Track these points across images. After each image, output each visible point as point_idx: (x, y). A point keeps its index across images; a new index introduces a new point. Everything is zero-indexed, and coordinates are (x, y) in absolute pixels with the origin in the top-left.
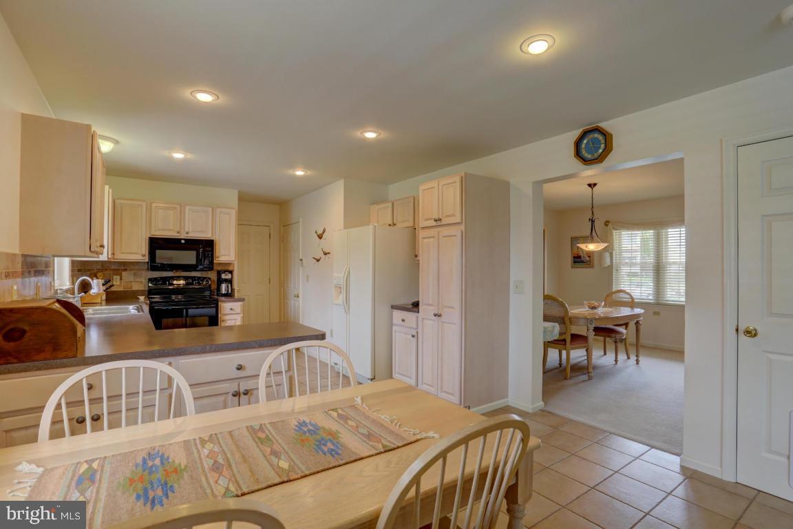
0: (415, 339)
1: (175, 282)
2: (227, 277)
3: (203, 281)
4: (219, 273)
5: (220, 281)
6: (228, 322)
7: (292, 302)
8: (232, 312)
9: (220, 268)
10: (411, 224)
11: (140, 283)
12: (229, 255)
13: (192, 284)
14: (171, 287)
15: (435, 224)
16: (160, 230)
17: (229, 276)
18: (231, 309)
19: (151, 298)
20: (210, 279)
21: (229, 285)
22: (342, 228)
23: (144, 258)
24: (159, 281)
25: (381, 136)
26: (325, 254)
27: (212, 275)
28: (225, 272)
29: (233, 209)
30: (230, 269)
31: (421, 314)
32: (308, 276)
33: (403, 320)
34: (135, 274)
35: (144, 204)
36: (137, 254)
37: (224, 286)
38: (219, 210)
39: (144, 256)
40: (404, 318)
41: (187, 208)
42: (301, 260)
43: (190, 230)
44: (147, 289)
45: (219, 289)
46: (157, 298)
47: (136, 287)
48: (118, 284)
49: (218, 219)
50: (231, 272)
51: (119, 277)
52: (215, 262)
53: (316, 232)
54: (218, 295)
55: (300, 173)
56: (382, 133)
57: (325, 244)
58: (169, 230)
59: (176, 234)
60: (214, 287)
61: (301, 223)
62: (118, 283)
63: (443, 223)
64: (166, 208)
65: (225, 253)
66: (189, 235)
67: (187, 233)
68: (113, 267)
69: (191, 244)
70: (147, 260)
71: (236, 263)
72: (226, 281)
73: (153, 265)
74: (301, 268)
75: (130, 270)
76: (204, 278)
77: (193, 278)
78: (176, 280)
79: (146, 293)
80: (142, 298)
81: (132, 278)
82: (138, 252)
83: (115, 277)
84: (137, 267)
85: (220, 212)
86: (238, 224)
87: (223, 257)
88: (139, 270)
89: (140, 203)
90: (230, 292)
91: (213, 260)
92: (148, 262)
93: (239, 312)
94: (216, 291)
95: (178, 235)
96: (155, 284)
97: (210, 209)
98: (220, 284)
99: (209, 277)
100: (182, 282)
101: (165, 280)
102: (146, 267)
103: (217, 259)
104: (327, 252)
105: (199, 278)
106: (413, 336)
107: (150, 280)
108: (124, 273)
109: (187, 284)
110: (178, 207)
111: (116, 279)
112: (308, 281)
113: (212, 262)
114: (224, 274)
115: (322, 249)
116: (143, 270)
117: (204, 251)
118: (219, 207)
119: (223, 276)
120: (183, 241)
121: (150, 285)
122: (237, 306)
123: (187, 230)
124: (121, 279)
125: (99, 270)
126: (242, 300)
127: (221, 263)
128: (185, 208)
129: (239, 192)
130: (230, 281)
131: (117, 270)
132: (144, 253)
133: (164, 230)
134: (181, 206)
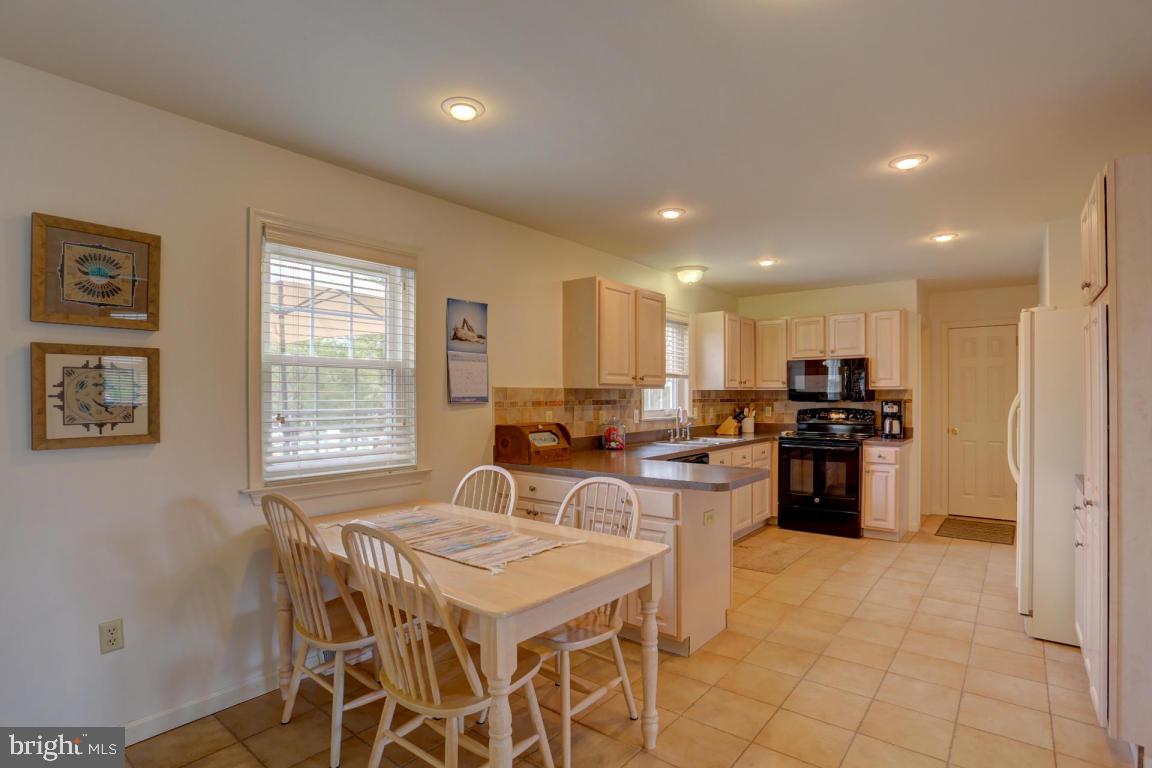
1: (832, 416)
2: (890, 411)
3: (861, 415)
4: (882, 405)
5: (884, 416)
6: (876, 474)
8: (881, 460)
9: (883, 398)
11: (790, 415)
12: (891, 379)
16: (801, 350)
18: (880, 457)
20: (873, 412)
23: (783, 386)
25: (930, 160)
27: (878, 408)
28: (889, 402)
30: (905, 398)
34: (786, 406)
35: (783, 323)
36: (781, 381)
37: (887, 423)
38: (874, 315)
39: (784, 383)
41: (832, 318)
43: (837, 347)
44: (796, 423)
45: (883, 426)
47: (787, 420)
49: (874, 328)
50: (902, 403)
54: (882, 435)
55: (944, 239)
56: (929, 154)
58: (811, 350)
59: (819, 354)
60: (879, 423)
64: (806, 324)
65: (885, 376)
66: (836, 354)
67: (833, 352)
70: (786, 388)
72: (889, 415)
73: (794, 394)
75: (781, 401)
76: (865, 411)
78: (834, 412)
81: (782, 410)
82: (778, 378)
83: (768, 408)
84: (779, 397)
85: (876, 318)
87: (882, 381)
91: (868, 387)
92: (787, 391)
93: (894, 461)
95: (822, 354)
97: (862, 316)
98: (884, 421)
99: (874, 410)
100: (841, 416)
102: (786, 396)
103: (873, 384)
107: (797, 412)
108: (776, 404)
110: (820, 319)
113: (868, 390)
114: (887, 406)
116: (786, 399)
117: (851, 375)
118: (874, 312)
122: (888, 452)
123: (832, 348)
124: (772, 410)
125: (752, 401)
128: (829, 319)
129: (918, 281)
130: (896, 417)
132: (783, 379)
133: (805, 350)
134: (824, 317)
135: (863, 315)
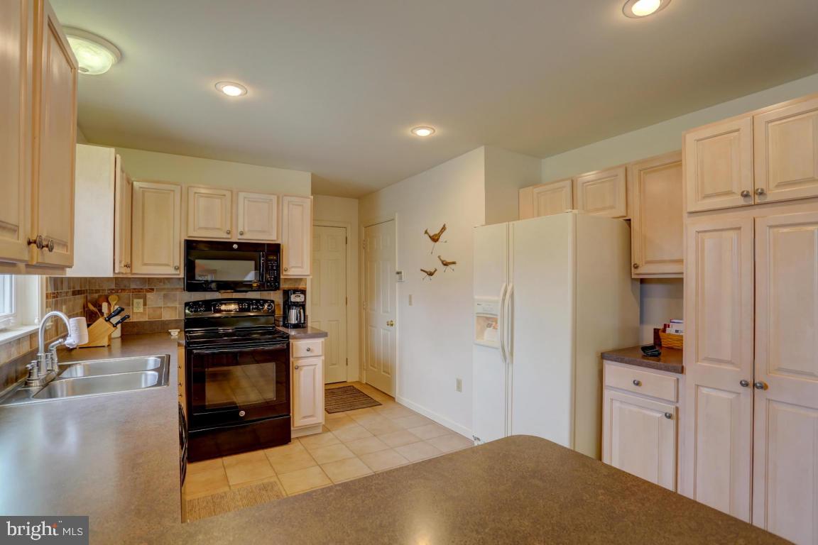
0: (672, 422)
1: (223, 307)
2: (298, 300)
3: (263, 305)
4: (286, 293)
5: (288, 305)
6: (305, 368)
7: (381, 332)
8: (309, 354)
9: (288, 286)
10: (620, 211)
11: (172, 308)
12: (302, 267)
13: (248, 310)
14: (218, 315)
15: (742, 201)
16: (200, 228)
17: (300, 299)
18: (308, 350)
19: (189, 332)
20: (273, 302)
21: (302, 311)
22: (484, 223)
23: (178, 272)
24: (200, 307)
26: (446, 264)
27: (277, 297)
28: (295, 291)
29: (307, 198)
30: (301, 286)
31: (690, 377)
32: (410, 297)
33: (637, 384)
34: (165, 296)
35: (178, 189)
36: (167, 265)
37: (293, 313)
38: (286, 199)
39: (177, 268)
40: (637, 379)
41: (242, 195)
42: (398, 273)
43: (246, 229)
44: (183, 318)
45: (286, 317)
46: (199, 331)
47: (167, 316)
48: (139, 312)
49: (285, 212)
50: (303, 292)
51: (141, 301)
52: (282, 277)
53: (426, 232)
54: (286, 326)
57: (445, 249)
58: (213, 229)
59: (225, 236)
60: (279, 313)
61: (396, 219)
62: (141, 310)
63: (769, 199)
64: (208, 196)
65: (296, 265)
66: (245, 237)
67: (241, 233)
68: (133, 286)
69: (248, 250)
70: (182, 276)
71: (309, 279)
72: (296, 304)
73: (192, 284)
74: (397, 284)
75: (158, 290)
76: (265, 301)
77: (250, 301)
78: (225, 304)
79: (183, 323)
80: (175, 333)
81: (161, 304)
82: (169, 264)
83: (135, 301)
84: (168, 286)
85: (289, 201)
86: (314, 225)
87: (293, 269)
88: (172, 289)
89: (173, 187)
90: (302, 322)
91: (279, 275)
92: (184, 278)
93: (320, 353)
94: (281, 319)
95: (229, 236)
96: (195, 311)
97: (274, 198)
98: (289, 309)
99: (273, 299)
100: (233, 307)
101: (208, 305)
102: (181, 285)
103: (284, 273)
104: (449, 260)
105: (258, 301)
106: (669, 417)
107: (187, 304)
108: (149, 295)
109: (241, 310)
110: (228, 194)
111: (138, 303)
112: (410, 304)
113: (277, 279)
114: (293, 297)
115: (439, 257)
116: (177, 289)
117: (267, 260)
118: (286, 195)
119: (293, 298)
120: (235, 246)
121: (187, 311)
122: (317, 344)
123: (240, 229)
124: (145, 304)
125: (112, 291)
126: (324, 335)
127: (291, 279)
128: (237, 194)
129: (313, 175)
130: (302, 306)
131: (140, 290)
132: (177, 264)
133: (206, 229)
134: (232, 192)
135: (276, 197)
